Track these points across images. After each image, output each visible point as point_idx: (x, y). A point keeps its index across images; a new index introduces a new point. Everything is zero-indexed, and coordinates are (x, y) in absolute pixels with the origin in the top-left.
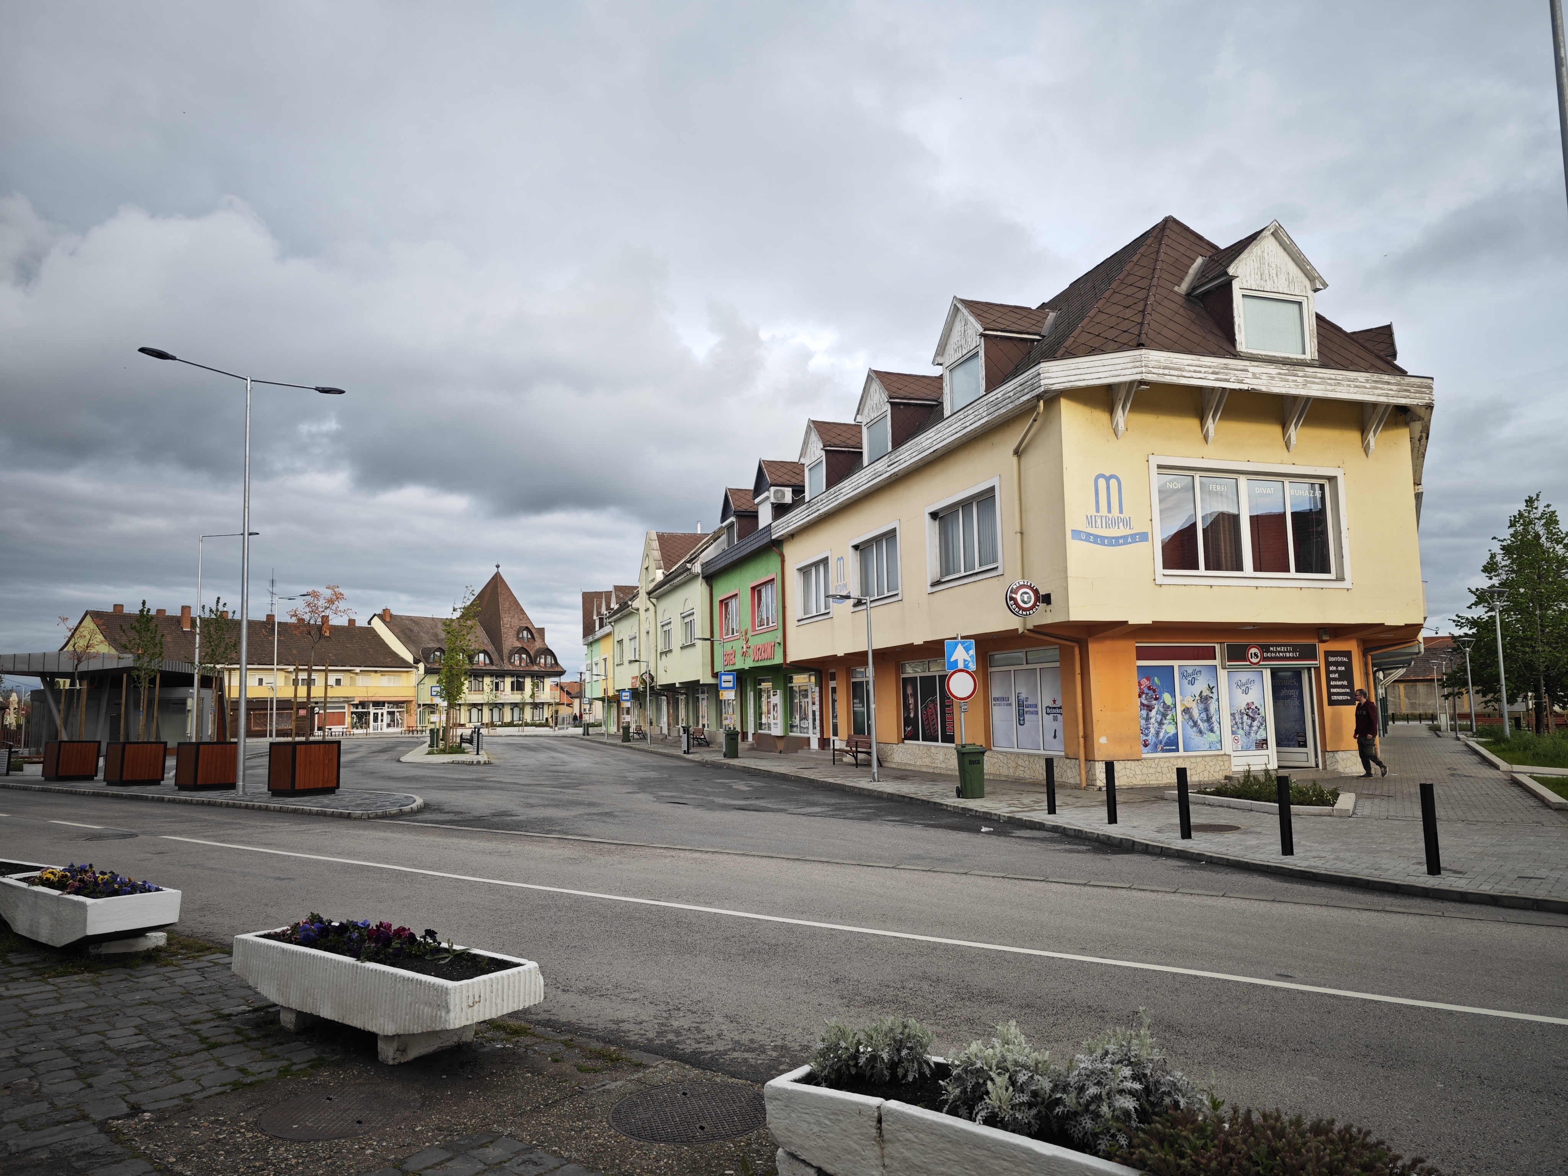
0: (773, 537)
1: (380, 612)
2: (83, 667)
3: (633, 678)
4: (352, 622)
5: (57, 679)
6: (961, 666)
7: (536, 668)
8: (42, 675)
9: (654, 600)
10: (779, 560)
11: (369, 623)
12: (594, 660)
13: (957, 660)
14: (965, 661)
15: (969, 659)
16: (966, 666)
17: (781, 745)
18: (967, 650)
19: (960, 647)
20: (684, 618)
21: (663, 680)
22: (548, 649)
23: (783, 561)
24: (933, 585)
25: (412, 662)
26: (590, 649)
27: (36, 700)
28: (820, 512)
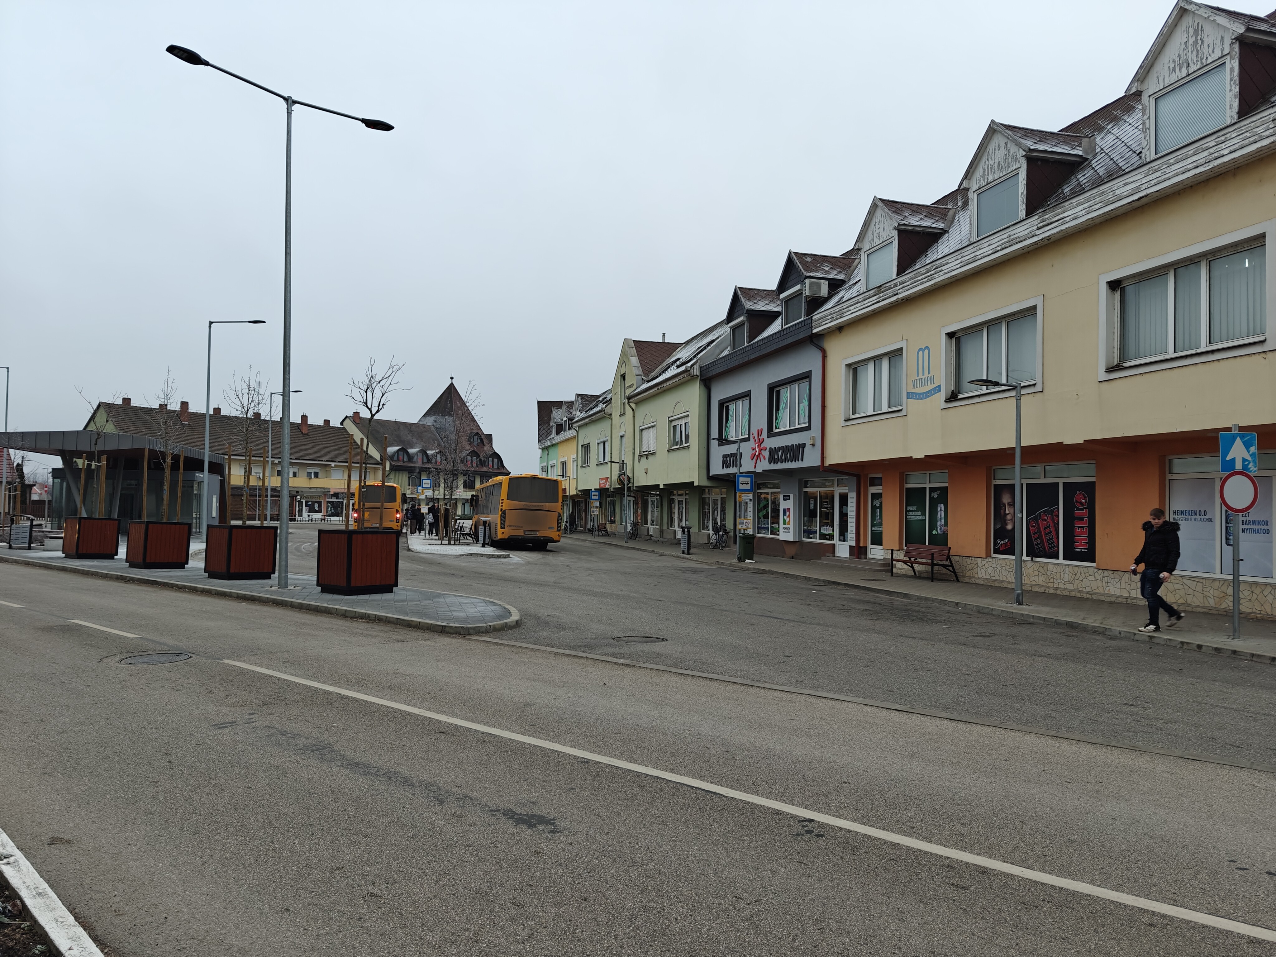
0: (814, 331)
1: (350, 414)
2: (100, 447)
3: (602, 479)
4: (327, 422)
5: (74, 459)
6: (1239, 466)
7: (485, 469)
8: (62, 453)
9: (633, 405)
10: (819, 355)
11: (342, 423)
12: (551, 463)
13: (1234, 459)
14: (1244, 460)
15: (1249, 458)
16: (1245, 467)
17: (791, 551)
18: (1247, 446)
19: (1238, 441)
20: (671, 421)
21: (641, 480)
22: (495, 453)
23: (824, 357)
24: (1110, 370)
25: (379, 459)
26: (546, 452)
27: (56, 478)
28: (900, 296)
